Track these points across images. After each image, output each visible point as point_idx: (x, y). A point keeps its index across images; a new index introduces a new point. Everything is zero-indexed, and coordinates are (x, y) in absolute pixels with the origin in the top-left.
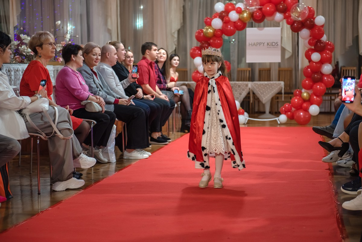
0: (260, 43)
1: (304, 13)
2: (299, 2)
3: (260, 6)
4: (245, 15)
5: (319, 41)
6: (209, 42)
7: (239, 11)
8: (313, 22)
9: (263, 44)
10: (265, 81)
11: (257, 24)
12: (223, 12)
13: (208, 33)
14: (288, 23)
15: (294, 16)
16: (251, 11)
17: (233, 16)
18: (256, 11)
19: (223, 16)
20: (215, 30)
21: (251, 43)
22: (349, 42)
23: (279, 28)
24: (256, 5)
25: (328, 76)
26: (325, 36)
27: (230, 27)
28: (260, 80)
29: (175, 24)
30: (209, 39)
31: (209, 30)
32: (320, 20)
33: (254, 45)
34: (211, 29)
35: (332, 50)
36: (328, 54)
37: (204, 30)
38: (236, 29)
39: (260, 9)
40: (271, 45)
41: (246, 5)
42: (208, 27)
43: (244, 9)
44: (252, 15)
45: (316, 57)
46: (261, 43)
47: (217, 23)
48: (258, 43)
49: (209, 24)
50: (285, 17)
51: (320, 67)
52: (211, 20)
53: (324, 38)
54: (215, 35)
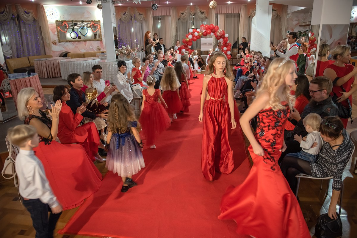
1: (221, 33)
2: (219, 29)
4: (200, 33)
5: (226, 43)
7: (198, 32)
8: (224, 36)
9: (207, 44)
10: (206, 55)
11: (205, 37)
12: (192, 32)
13: (187, 40)
14: (215, 36)
15: (218, 34)
16: (202, 32)
17: (196, 34)
18: (204, 32)
19: (192, 34)
20: (190, 39)
22: (236, 39)
23: (212, 38)
24: (204, 30)
25: (229, 55)
26: (228, 41)
27: (195, 38)
28: (204, 55)
29: (174, 34)
30: (188, 42)
32: (227, 35)
33: (203, 44)
35: (230, 46)
36: (229, 47)
38: (197, 39)
39: (206, 31)
40: (209, 44)
41: (201, 30)
44: (203, 34)
45: (225, 49)
47: (190, 37)
48: (205, 44)
49: (187, 37)
50: (214, 34)
51: (226, 52)
52: (188, 35)
53: (228, 42)
54: (189, 41)
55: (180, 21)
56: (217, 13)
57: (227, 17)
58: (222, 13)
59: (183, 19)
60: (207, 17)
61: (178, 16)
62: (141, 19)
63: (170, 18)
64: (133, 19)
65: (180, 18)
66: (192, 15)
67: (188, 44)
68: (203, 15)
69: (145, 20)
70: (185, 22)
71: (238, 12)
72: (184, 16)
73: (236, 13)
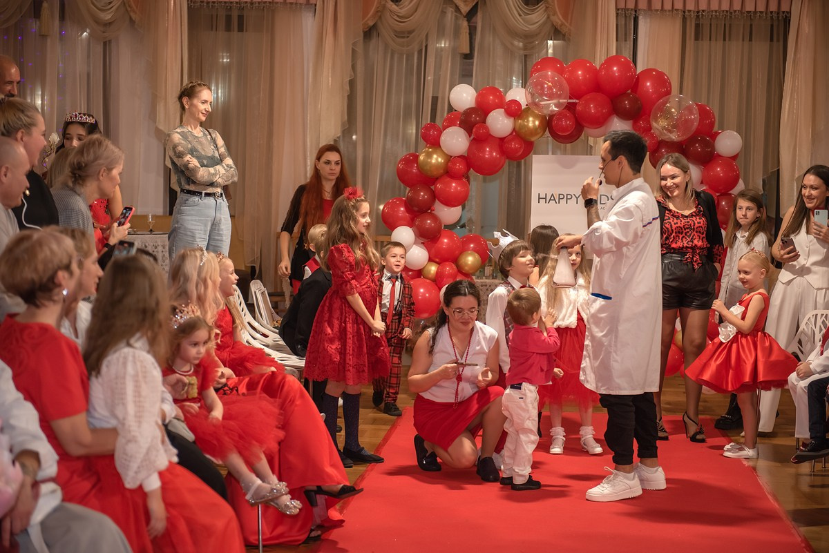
0: (567, 195)
1: (688, 123)
3: (570, 98)
4: (532, 122)
6: (433, 187)
7: (514, 111)
8: (711, 145)
9: (577, 198)
11: (559, 146)
12: (470, 111)
13: (430, 165)
15: (660, 127)
16: (546, 112)
17: (499, 123)
18: (559, 114)
19: (472, 121)
20: (449, 158)
21: (542, 196)
24: (560, 97)
26: (741, 183)
27: (489, 153)
30: (434, 179)
31: (435, 156)
32: (730, 142)
33: (550, 200)
34: (438, 156)
37: (422, 158)
38: (503, 158)
39: (570, 107)
41: (533, 97)
42: (429, 148)
43: (527, 105)
44: (549, 123)
46: (569, 197)
47: (456, 140)
48: (561, 196)
49: (435, 143)
52: (440, 132)
54: (448, 172)
55: (374, 41)
56: (631, 5)
57: (697, 38)
58: (668, 6)
59: (400, 34)
60: (564, 30)
61: (365, 13)
62: (107, 16)
63: (309, 23)
64: (50, 10)
65: (375, 26)
66: (457, 9)
67: (434, 196)
68: (537, 17)
69: (132, 21)
70: (409, 57)
71: (773, 7)
72: (403, 12)
73: (761, 8)
